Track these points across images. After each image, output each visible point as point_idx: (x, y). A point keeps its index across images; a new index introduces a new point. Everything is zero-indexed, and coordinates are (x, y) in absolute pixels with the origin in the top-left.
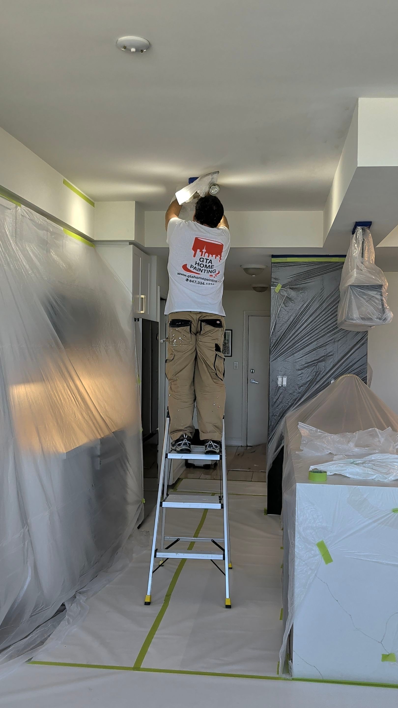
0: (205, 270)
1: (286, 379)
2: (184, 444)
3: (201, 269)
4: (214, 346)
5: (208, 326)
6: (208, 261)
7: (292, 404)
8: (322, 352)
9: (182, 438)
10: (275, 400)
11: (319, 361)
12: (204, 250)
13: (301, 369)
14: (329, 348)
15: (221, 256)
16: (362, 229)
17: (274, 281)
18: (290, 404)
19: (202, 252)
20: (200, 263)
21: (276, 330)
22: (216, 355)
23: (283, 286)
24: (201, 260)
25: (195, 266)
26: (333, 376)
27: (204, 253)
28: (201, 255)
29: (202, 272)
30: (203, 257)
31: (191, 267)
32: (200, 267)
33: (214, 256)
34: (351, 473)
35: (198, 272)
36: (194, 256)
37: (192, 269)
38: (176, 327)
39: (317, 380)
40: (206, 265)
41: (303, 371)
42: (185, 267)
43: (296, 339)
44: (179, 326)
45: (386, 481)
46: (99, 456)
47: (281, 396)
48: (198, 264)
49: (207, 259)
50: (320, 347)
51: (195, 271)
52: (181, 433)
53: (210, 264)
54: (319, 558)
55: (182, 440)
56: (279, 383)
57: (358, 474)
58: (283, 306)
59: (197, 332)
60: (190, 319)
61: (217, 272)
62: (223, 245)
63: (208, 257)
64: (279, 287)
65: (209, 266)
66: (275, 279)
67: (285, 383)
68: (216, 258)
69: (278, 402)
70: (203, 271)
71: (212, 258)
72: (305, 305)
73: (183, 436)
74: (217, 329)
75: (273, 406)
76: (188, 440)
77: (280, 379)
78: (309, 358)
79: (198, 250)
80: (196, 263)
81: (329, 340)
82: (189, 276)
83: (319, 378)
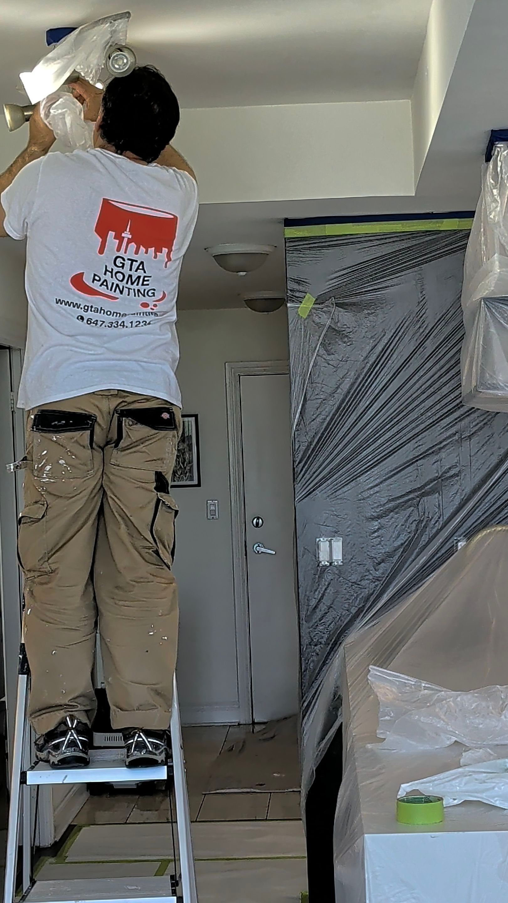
0: (130, 289)
1: (340, 544)
2: (68, 745)
3: (121, 284)
4: (153, 477)
5: (138, 425)
6: (135, 265)
7: (360, 611)
8: (430, 468)
9: (63, 728)
10: (313, 603)
11: (424, 492)
12: (127, 235)
13: (379, 517)
14: (448, 459)
15: (170, 250)
17: (295, 285)
18: (354, 610)
19: (121, 239)
20: (116, 269)
21: (308, 417)
22: (158, 501)
23: (320, 299)
24: (119, 261)
25: (103, 278)
26: (462, 529)
27: (125, 242)
28: (118, 250)
30: (121, 253)
31: (93, 282)
32: (116, 282)
33: (152, 250)
35: (112, 294)
36: (101, 251)
37: (96, 286)
38: (50, 432)
39: (422, 543)
40: (132, 275)
41: (384, 521)
42: (78, 283)
43: (361, 437)
44: (61, 429)
47: (331, 590)
48: (112, 273)
49: (132, 261)
50: (426, 454)
51: (103, 290)
53: (140, 273)
56: (324, 559)
58: (322, 352)
61: (159, 296)
62: (176, 217)
63: (137, 252)
64: (308, 303)
65: (139, 277)
66: (299, 281)
67: (338, 557)
68: (156, 257)
69: (323, 607)
70: (126, 290)
71: (146, 255)
72: (379, 348)
73: (65, 722)
74: (162, 433)
75: (309, 618)
77: (324, 545)
78: (398, 487)
80: (107, 270)
81: (445, 435)
82: (87, 308)
83: (425, 539)
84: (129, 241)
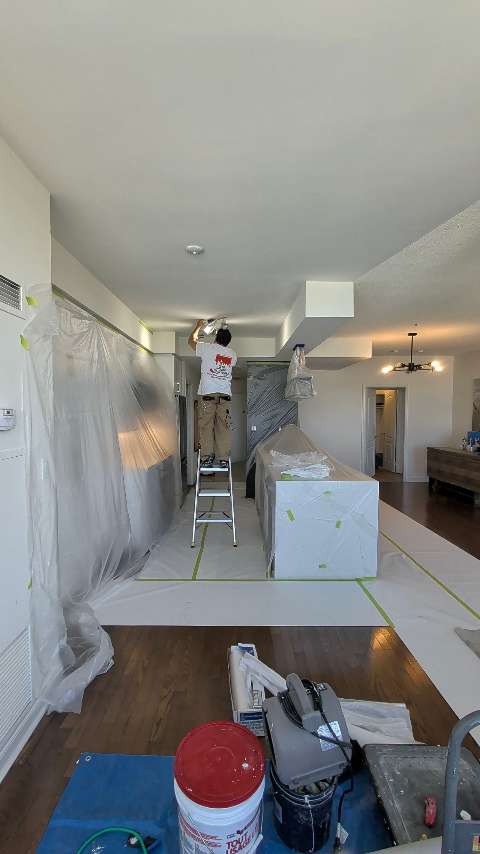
1: (256, 427)
2: (209, 463)
3: (220, 371)
4: (226, 411)
5: (223, 400)
6: (223, 367)
7: (258, 441)
8: (275, 412)
9: (208, 460)
10: (250, 439)
11: (273, 417)
12: (221, 361)
13: (264, 422)
14: (278, 411)
15: (230, 364)
16: (300, 348)
17: (249, 374)
18: (258, 440)
19: (220, 362)
20: (219, 368)
21: (251, 401)
22: (227, 415)
23: (254, 378)
24: (220, 366)
25: (216, 370)
26: (280, 425)
28: (220, 364)
29: (220, 373)
30: (221, 365)
31: (214, 370)
32: (219, 371)
33: (226, 364)
34: (302, 475)
35: (218, 373)
36: (216, 364)
37: (215, 371)
38: (206, 400)
39: (272, 428)
40: (222, 369)
42: (211, 370)
43: (261, 405)
44: (208, 400)
45: (320, 478)
46: (162, 470)
47: (253, 436)
49: (222, 366)
50: (274, 409)
51: (216, 372)
52: (207, 457)
53: (224, 369)
54: (288, 518)
55: (208, 461)
56: (252, 429)
57: (305, 475)
58: (254, 388)
59: (217, 403)
60: (214, 396)
61: (227, 374)
62: (232, 358)
63: (224, 365)
64: (252, 378)
65: (224, 370)
66: (250, 374)
67: (255, 429)
68: (227, 365)
69: (252, 439)
70: (221, 372)
71: (225, 365)
72: (266, 388)
73: (208, 459)
74: (228, 401)
75: (249, 442)
76: (211, 461)
77: (253, 427)
78: (269, 416)
80: (217, 368)
81: (279, 406)
82: (213, 375)
83: (273, 427)
84: (222, 363)
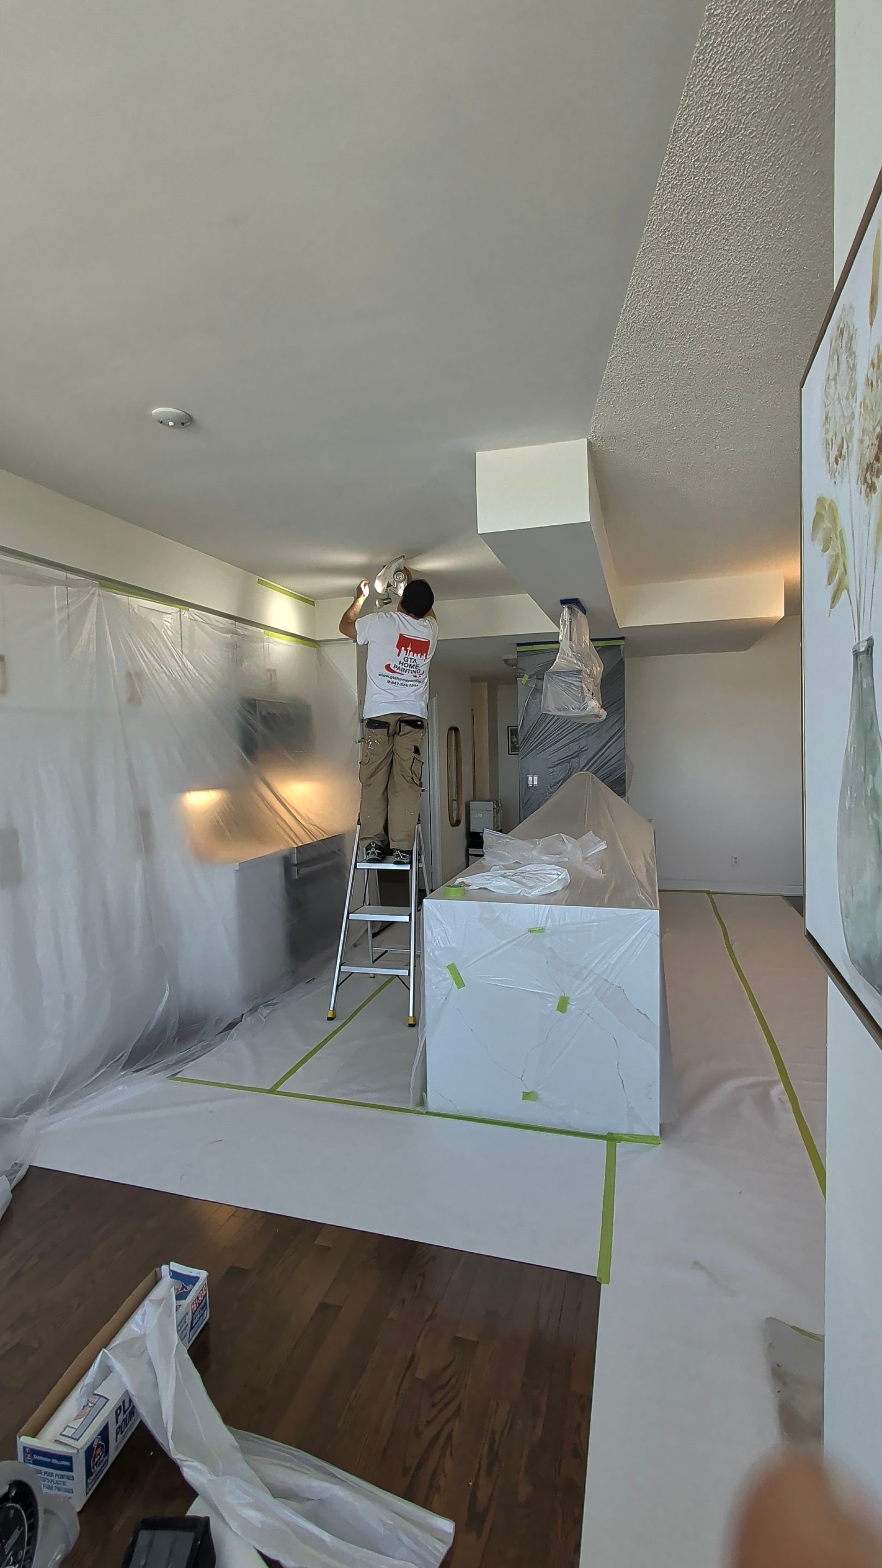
0: (409, 670)
1: (537, 778)
3: (405, 668)
4: (413, 748)
5: (408, 727)
6: (412, 660)
8: (575, 747)
9: (370, 847)
10: (525, 802)
11: (572, 757)
12: (409, 649)
13: (553, 767)
14: (583, 743)
15: (427, 654)
17: (521, 671)
18: (538, 805)
19: (407, 650)
20: (405, 662)
22: (414, 757)
23: (530, 677)
24: (406, 659)
25: (398, 666)
27: (409, 651)
28: (406, 655)
29: (406, 672)
30: (407, 656)
31: (394, 667)
33: (419, 655)
35: (402, 672)
36: (399, 655)
37: (395, 669)
38: (372, 728)
40: (411, 665)
41: (555, 769)
42: (388, 667)
44: (376, 728)
47: (532, 797)
48: (402, 664)
49: (411, 659)
50: (573, 741)
51: (398, 671)
52: (369, 841)
53: (415, 663)
55: (370, 849)
56: (530, 783)
59: (395, 734)
60: (387, 720)
61: (421, 672)
62: (429, 641)
63: (413, 656)
64: (526, 678)
65: (414, 665)
66: (522, 669)
67: (536, 783)
68: (421, 657)
69: (528, 803)
70: (408, 671)
71: (417, 657)
73: (370, 844)
74: (417, 730)
77: (530, 778)
78: (563, 754)
79: (403, 648)
80: (400, 663)
81: (581, 733)
82: (391, 678)
84: (410, 651)
